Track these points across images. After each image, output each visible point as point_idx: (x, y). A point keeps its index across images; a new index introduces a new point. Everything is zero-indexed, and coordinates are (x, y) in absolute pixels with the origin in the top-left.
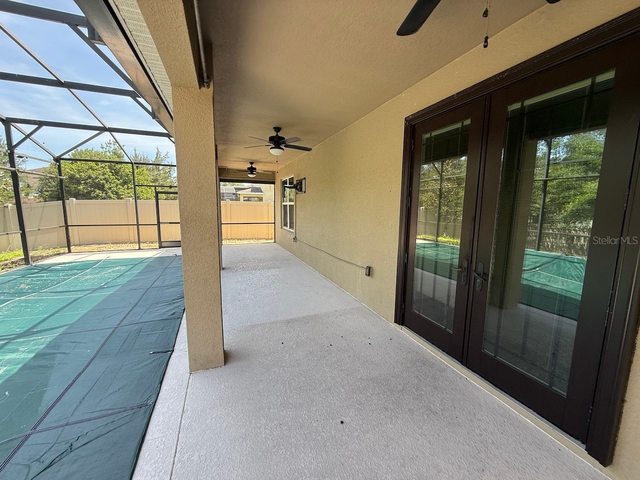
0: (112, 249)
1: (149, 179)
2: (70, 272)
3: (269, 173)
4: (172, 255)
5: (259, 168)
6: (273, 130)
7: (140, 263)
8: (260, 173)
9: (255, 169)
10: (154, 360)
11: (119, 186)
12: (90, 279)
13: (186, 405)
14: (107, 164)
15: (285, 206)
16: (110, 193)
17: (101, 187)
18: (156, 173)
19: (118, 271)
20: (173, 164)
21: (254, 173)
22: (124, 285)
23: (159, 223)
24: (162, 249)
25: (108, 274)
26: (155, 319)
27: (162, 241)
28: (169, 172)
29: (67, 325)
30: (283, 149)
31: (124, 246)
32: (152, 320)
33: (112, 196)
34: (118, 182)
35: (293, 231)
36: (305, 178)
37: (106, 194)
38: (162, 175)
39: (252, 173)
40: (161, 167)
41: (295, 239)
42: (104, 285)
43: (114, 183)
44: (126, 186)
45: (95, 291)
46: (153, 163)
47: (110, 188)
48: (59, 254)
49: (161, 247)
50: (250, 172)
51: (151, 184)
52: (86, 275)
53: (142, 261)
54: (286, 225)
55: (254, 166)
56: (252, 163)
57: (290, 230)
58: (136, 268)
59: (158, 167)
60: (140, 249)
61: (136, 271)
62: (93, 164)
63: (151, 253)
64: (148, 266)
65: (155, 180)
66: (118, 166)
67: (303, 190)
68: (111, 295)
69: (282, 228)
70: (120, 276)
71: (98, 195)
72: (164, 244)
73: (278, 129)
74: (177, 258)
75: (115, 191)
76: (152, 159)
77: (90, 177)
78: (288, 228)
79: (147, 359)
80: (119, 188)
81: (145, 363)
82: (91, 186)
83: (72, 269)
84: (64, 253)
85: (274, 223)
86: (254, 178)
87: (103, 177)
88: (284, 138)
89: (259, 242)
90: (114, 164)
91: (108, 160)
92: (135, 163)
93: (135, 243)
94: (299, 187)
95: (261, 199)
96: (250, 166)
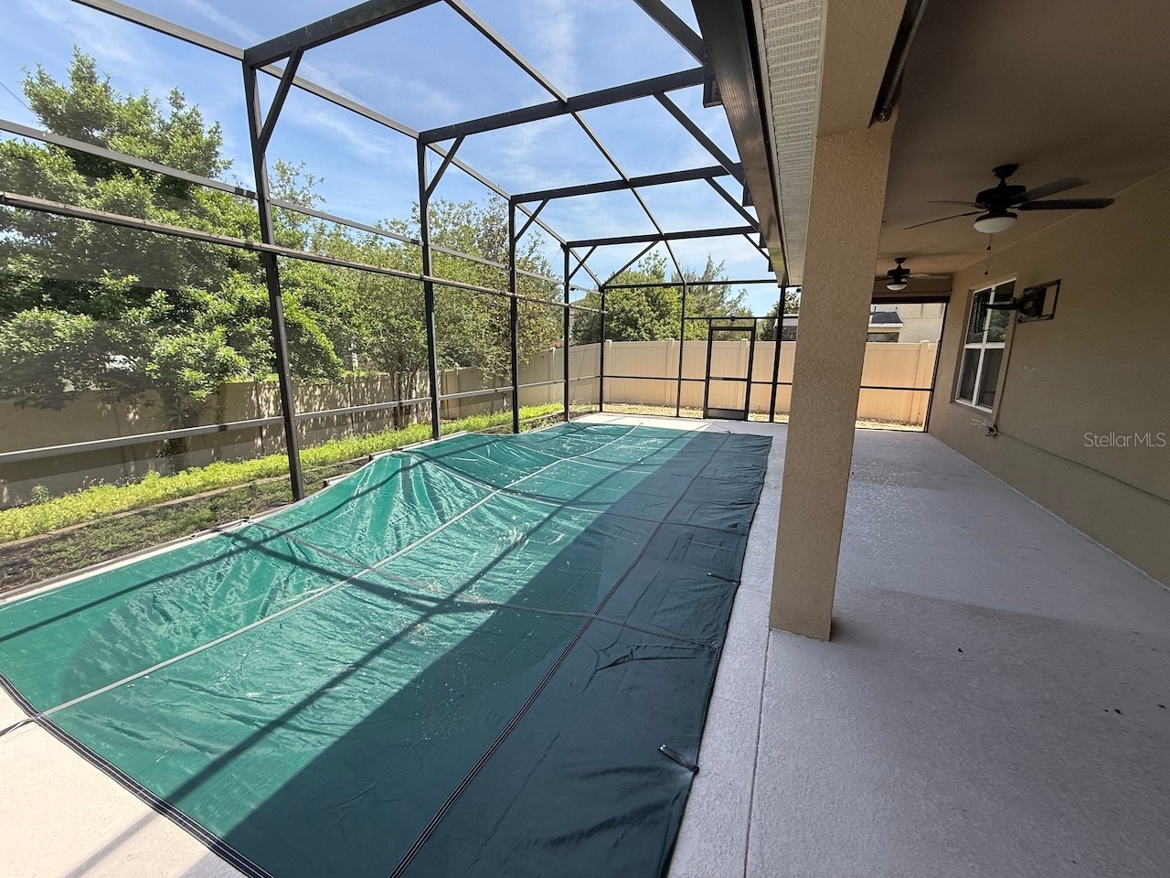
0: (645, 412)
1: (693, 308)
2: (604, 437)
3: (940, 277)
4: (722, 431)
5: (917, 268)
6: (993, 174)
7: (680, 437)
8: (920, 280)
9: (907, 271)
10: (714, 587)
11: (655, 321)
12: (623, 448)
13: (767, 675)
14: (644, 289)
15: (973, 354)
16: (643, 333)
17: (633, 323)
18: (703, 297)
19: (654, 445)
20: (729, 280)
21: (903, 280)
22: (663, 466)
23: (708, 378)
24: (707, 420)
25: (643, 446)
26: (710, 526)
27: (709, 406)
28: (722, 293)
29: (609, 503)
30: (1014, 216)
31: (658, 411)
32: (707, 526)
33: (645, 335)
34: (654, 315)
35: (990, 411)
36: (1058, 282)
37: (638, 333)
38: (712, 300)
39: (897, 282)
40: (710, 287)
41: (994, 430)
42: (641, 461)
43: (647, 317)
44: (662, 321)
45: (631, 466)
46: (701, 281)
47: (643, 325)
48: (591, 412)
49: (706, 417)
50: (893, 281)
51: (694, 316)
52: (619, 443)
53: (682, 435)
54: (966, 394)
55: (904, 266)
56: (900, 261)
57: (978, 407)
58: (676, 443)
59: (706, 286)
60: (678, 416)
61: (676, 449)
62: (627, 291)
63: (693, 424)
64: (690, 444)
65: (701, 309)
66: (657, 290)
67: (1047, 309)
68: (649, 477)
69: (953, 401)
70: (657, 451)
71: (629, 335)
72: (711, 413)
73: (1004, 171)
74: (730, 437)
75: (650, 330)
76: (699, 275)
77: (623, 310)
78: (973, 404)
79: (704, 582)
80: (655, 324)
81: (704, 586)
82: (623, 323)
83: (605, 432)
84: (596, 412)
85: (932, 390)
86: (900, 292)
87: (637, 309)
88: (1022, 189)
89: (885, 428)
90: (651, 289)
91: (645, 283)
92: (688, 284)
93: (671, 406)
94: (1030, 304)
95: (893, 337)
96: (894, 266)
